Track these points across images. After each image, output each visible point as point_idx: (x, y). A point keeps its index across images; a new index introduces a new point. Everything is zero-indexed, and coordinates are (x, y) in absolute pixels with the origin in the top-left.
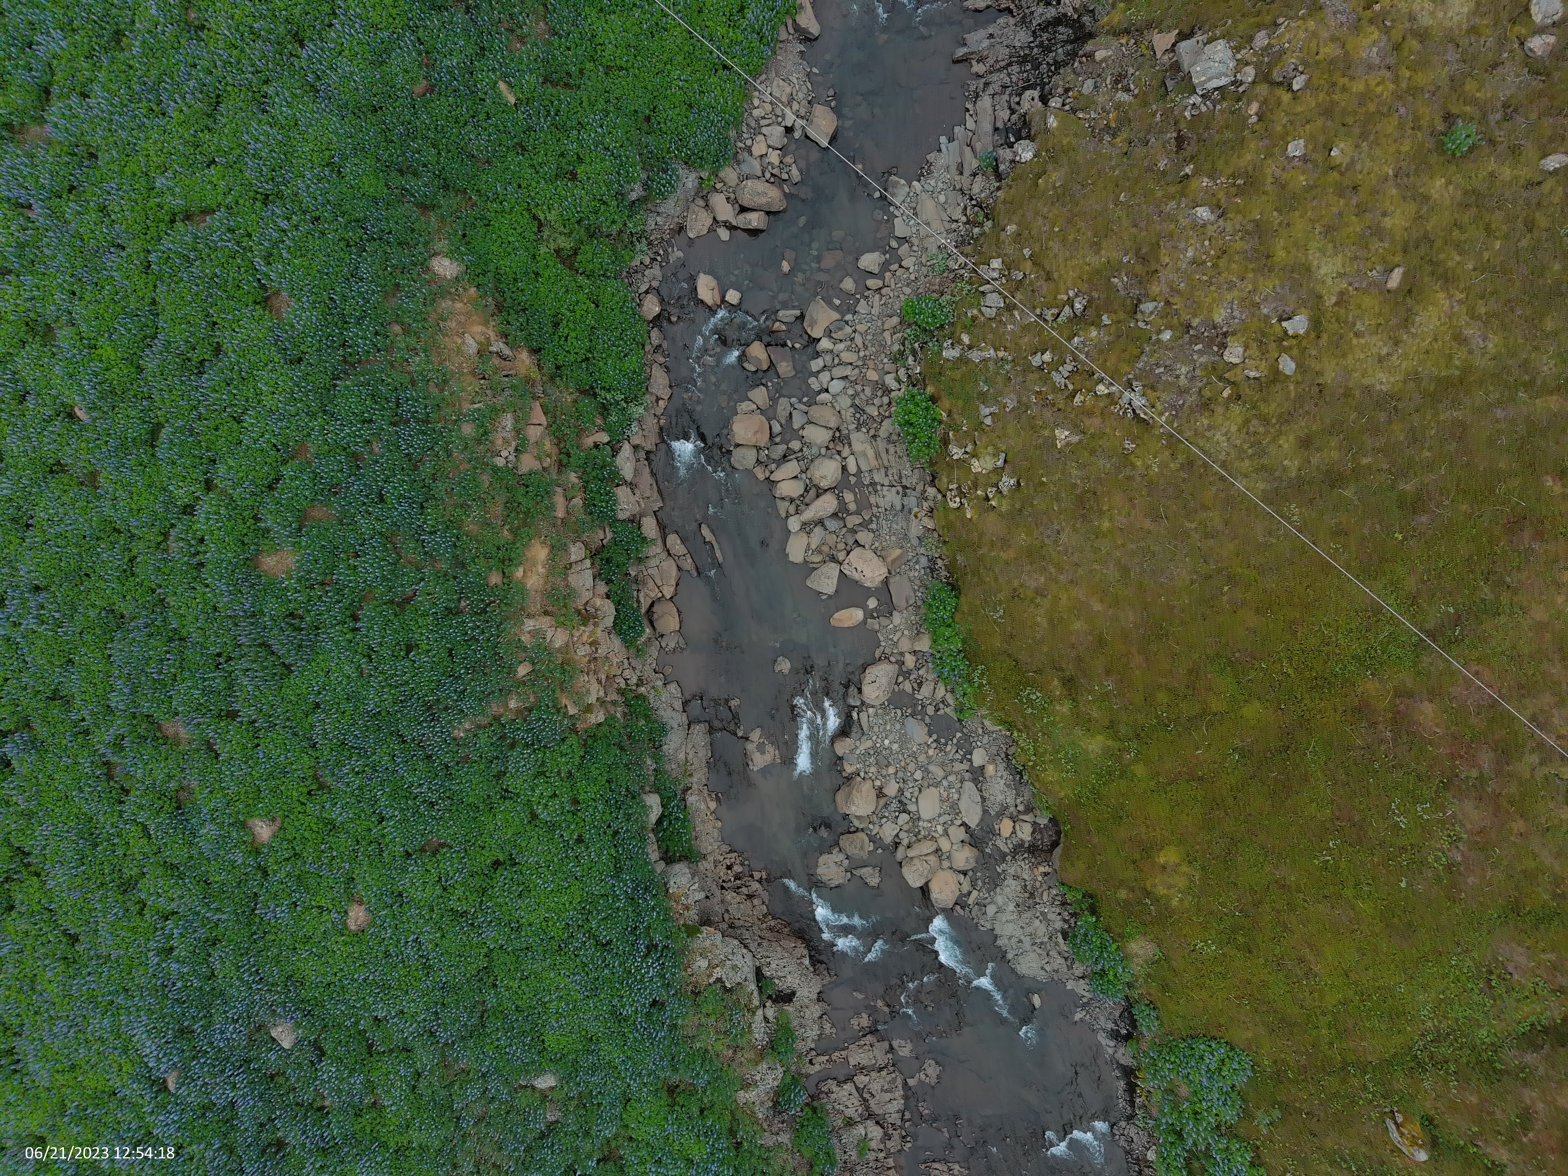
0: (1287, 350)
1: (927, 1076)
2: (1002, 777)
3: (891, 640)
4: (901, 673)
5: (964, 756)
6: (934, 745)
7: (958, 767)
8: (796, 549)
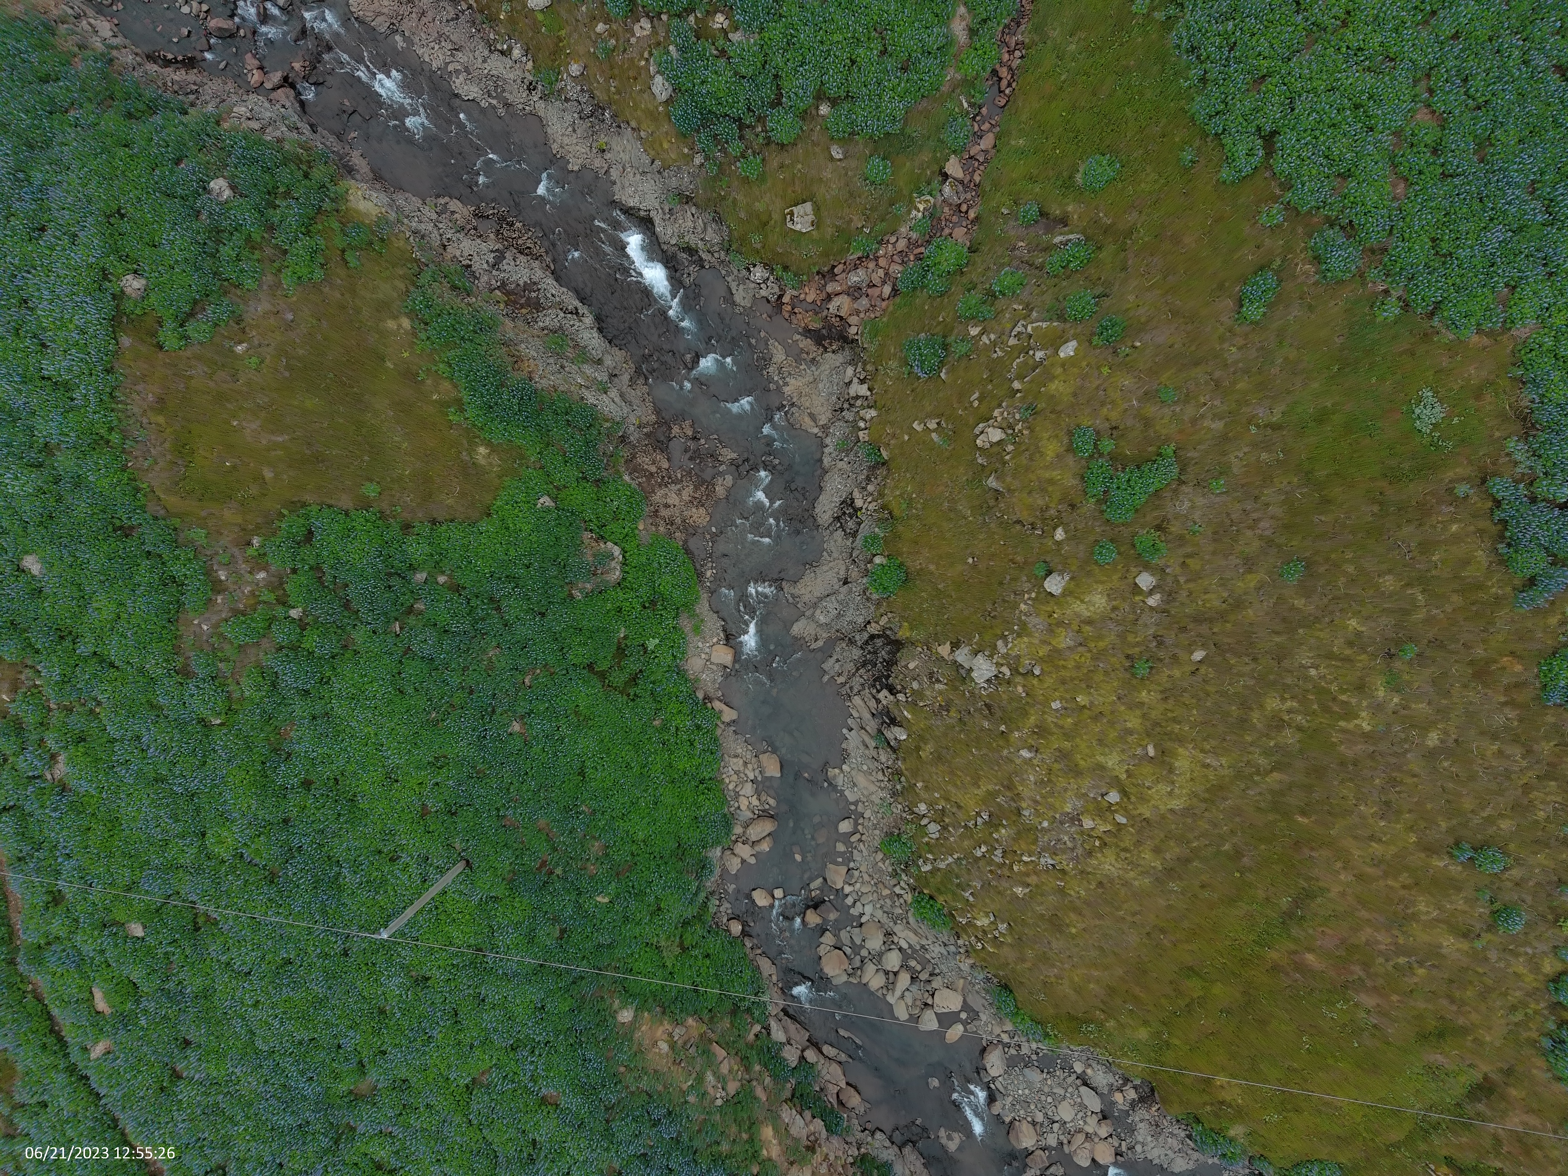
0: (1116, 811)
2: (1098, 1071)
3: (987, 1031)
4: (1004, 1046)
6: (1049, 1077)
7: (1070, 1080)
8: (902, 1013)
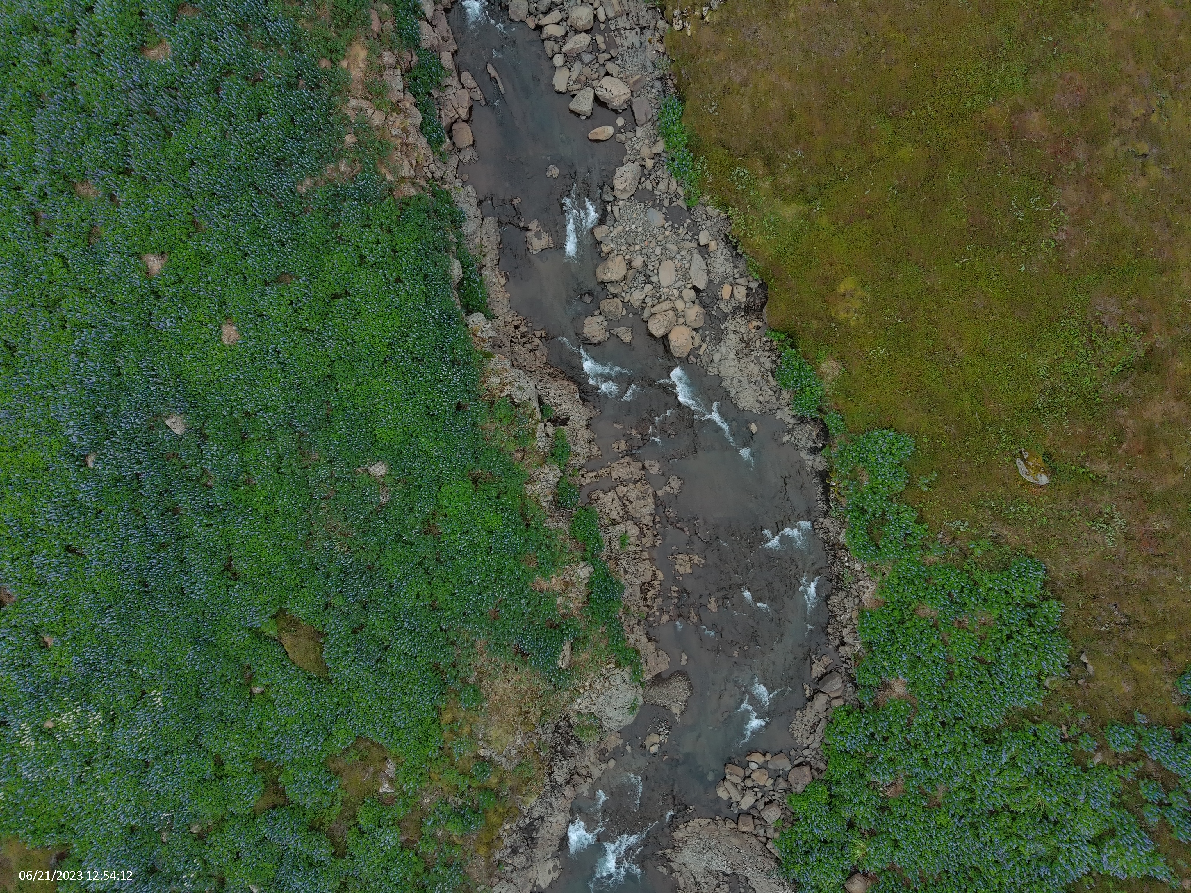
1: (671, 488)
2: (722, 253)
3: (635, 149)
4: (643, 175)
5: (692, 237)
6: (670, 228)
7: (688, 245)
8: (561, 81)
